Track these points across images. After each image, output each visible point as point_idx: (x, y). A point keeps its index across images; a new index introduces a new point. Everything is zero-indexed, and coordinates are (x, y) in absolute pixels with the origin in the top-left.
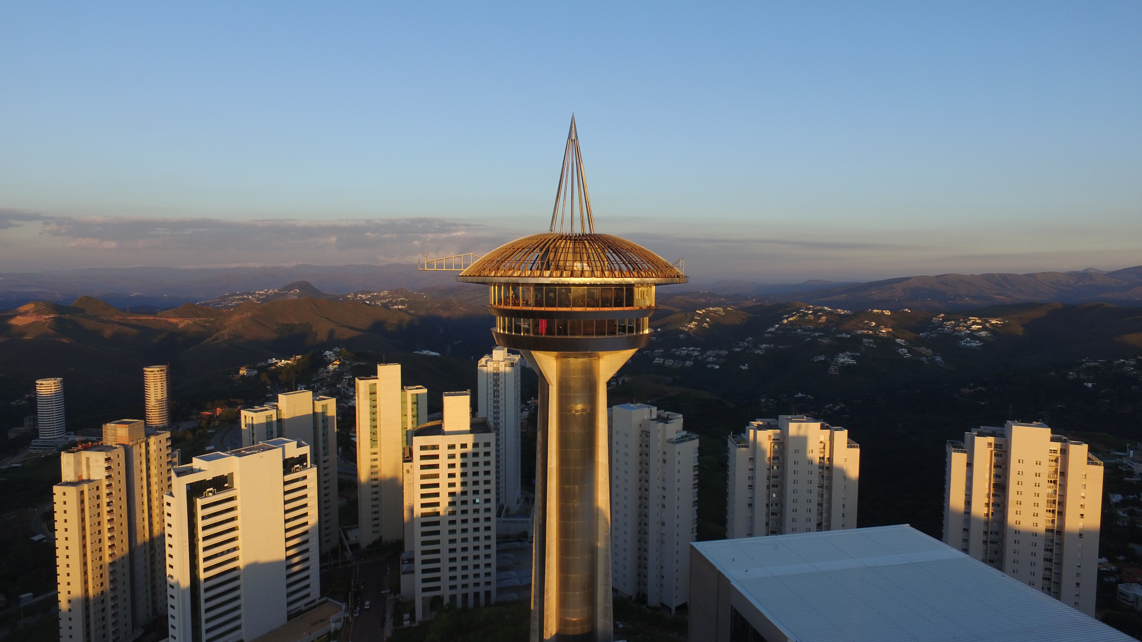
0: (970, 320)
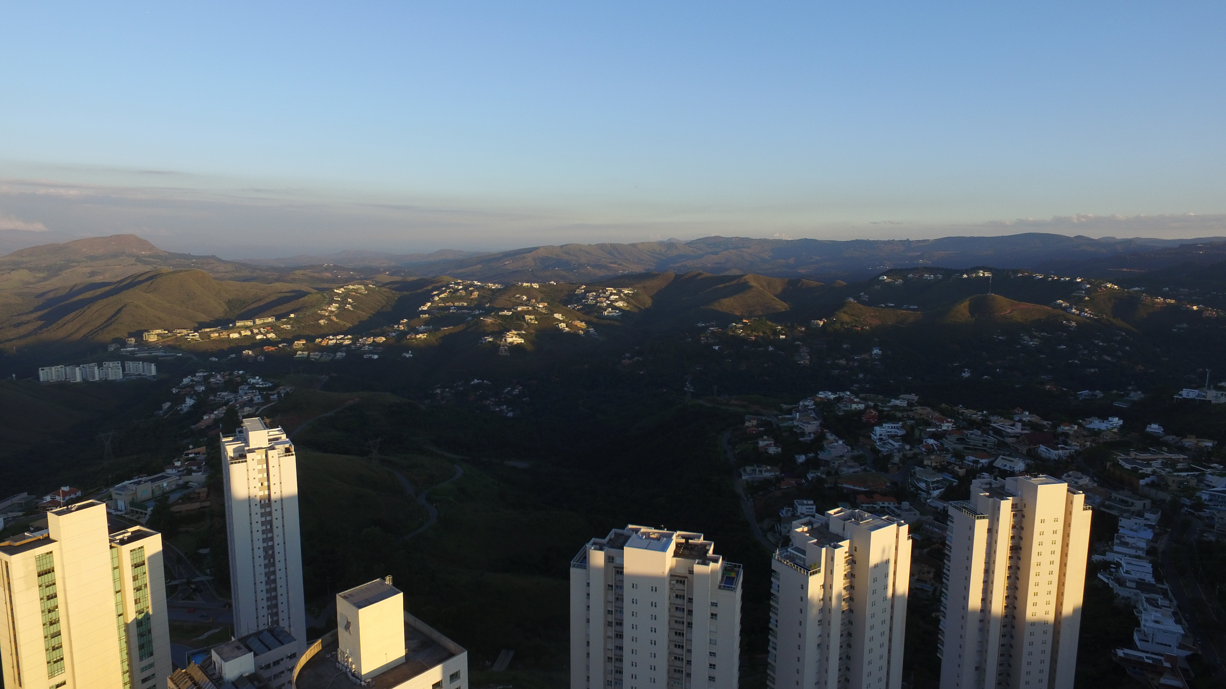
0: (607, 291)
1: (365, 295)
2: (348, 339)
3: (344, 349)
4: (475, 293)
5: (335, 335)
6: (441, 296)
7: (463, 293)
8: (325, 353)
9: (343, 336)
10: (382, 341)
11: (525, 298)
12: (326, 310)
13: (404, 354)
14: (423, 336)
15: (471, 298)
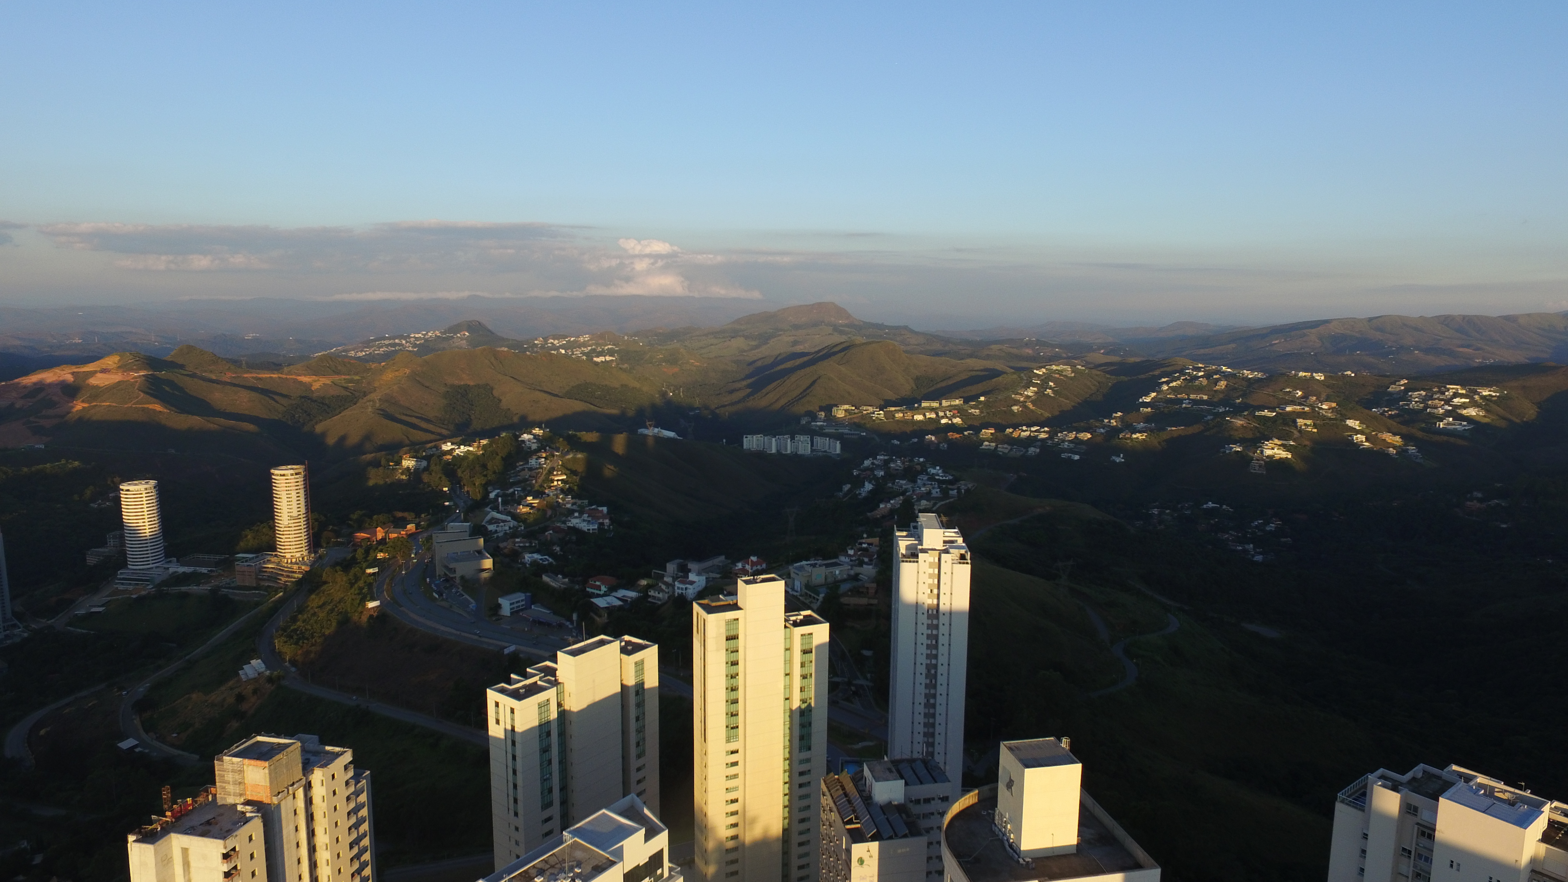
0: (1448, 390)
1: (1071, 378)
2: (1044, 432)
3: (1039, 443)
4: (1222, 382)
5: (1029, 425)
6: (1171, 385)
7: (1204, 382)
8: (1015, 447)
9: (1039, 428)
10: (1086, 438)
11: (1300, 393)
12: (1021, 394)
13: (1114, 458)
14: (1142, 436)
15: (1215, 389)
